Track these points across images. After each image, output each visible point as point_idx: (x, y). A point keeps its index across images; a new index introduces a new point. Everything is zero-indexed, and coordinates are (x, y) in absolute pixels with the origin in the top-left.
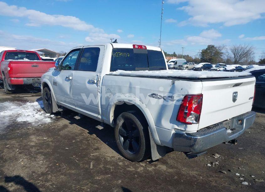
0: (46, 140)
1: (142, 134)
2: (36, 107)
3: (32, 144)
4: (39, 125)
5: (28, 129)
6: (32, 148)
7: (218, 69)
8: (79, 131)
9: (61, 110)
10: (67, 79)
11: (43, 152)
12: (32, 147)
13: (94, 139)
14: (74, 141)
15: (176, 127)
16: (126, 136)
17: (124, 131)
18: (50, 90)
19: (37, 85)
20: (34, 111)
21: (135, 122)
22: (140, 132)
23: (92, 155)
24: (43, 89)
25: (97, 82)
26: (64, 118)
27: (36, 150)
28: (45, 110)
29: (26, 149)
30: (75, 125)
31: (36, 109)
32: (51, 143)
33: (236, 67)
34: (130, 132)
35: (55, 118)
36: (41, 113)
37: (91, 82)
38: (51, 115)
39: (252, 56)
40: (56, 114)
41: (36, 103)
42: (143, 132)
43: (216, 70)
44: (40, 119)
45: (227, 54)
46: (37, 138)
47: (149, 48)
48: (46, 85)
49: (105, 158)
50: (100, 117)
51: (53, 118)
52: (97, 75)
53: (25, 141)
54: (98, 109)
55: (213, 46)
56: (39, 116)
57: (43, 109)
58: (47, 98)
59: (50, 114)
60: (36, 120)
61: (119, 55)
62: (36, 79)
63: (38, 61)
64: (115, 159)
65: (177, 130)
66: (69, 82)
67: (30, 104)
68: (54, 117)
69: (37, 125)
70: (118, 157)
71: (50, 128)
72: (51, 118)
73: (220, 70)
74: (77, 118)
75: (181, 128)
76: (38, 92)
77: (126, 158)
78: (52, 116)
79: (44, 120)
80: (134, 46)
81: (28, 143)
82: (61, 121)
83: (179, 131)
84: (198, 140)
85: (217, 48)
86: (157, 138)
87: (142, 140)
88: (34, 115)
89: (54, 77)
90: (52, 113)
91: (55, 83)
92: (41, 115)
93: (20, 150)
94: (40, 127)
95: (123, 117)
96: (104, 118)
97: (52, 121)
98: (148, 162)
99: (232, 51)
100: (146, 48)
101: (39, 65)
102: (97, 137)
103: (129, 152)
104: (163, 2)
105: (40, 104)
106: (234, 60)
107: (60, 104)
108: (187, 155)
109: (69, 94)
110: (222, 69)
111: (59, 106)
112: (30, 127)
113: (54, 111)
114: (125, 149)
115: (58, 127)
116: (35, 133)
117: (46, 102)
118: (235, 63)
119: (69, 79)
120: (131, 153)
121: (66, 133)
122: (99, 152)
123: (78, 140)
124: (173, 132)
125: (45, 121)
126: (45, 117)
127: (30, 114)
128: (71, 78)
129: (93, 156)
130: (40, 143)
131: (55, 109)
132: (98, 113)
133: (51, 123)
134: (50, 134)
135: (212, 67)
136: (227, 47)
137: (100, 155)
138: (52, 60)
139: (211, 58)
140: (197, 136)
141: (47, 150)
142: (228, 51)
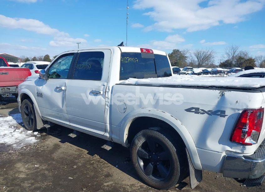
0: (38, 168)
1: (175, 157)
2: (11, 123)
3: (22, 176)
4: (23, 147)
5: (10, 154)
6: (24, 182)
7: (187, 73)
8: (76, 151)
9: (48, 126)
10: (59, 90)
11: (40, 187)
12: (23, 180)
13: (99, 161)
14: (75, 167)
15: (228, 148)
16: (148, 158)
17: (145, 152)
18: (32, 103)
19: (8, 96)
20: (11, 129)
21: (164, 141)
22: (173, 154)
23: (105, 184)
24: (22, 101)
25: (103, 93)
26: (51, 135)
27: (30, 185)
28: (24, 126)
29: (16, 185)
30: (67, 144)
31: (12, 125)
32: (46, 172)
33: (203, 70)
34: (154, 153)
35: (40, 136)
36: (20, 131)
37: (96, 93)
38: (34, 132)
39: (212, 59)
40: (41, 131)
41: (10, 118)
42: (176, 155)
43: (185, 73)
44: (21, 138)
45: (191, 58)
46: (26, 166)
47: (156, 52)
48: (25, 97)
49: (124, 189)
50: (107, 135)
51: (37, 136)
52: (104, 85)
53: (11, 173)
54: (106, 126)
55: (178, 50)
56: (20, 135)
57: (20, 124)
58: (27, 112)
59: (32, 131)
60: (16, 140)
61: (127, 60)
62: (5, 88)
63: (6, 67)
64: (137, 188)
65: (229, 153)
66: (61, 93)
67: (2, 120)
68: (38, 134)
69: (20, 147)
70: (139, 185)
71: (38, 150)
72: (35, 136)
73: (188, 73)
74: (73, 135)
75: (236, 150)
76: (8, 104)
77: (149, 186)
78: (36, 133)
79: (27, 139)
80: (142, 49)
81: (16, 176)
82: (49, 140)
83: (233, 153)
84: (258, 163)
85: (182, 52)
86: (198, 162)
87: (175, 164)
88: (12, 134)
89: (38, 87)
90: (35, 130)
91: (40, 95)
92: (21, 133)
93: (8, 187)
94: (25, 150)
95: (144, 135)
96: (113, 136)
97: (38, 140)
98: (177, 187)
99: (196, 55)
100: (153, 53)
101: (9, 72)
102: (101, 158)
103: (153, 178)
104: (128, 7)
105: (16, 119)
106: (197, 64)
107: (46, 119)
108: (238, 181)
109: (61, 107)
110: (190, 72)
111: (45, 122)
112: (13, 151)
113: (39, 128)
114: (147, 174)
115: (47, 148)
116: (21, 160)
117: (26, 116)
118: (199, 66)
119: (62, 90)
120: (157, 180)
121: (62, 155)
122: (112, 180)
123: (80, 164)
124: (224, 154)
125: (28, 141)
126: (27, 135)
127: (6, 132)
128: (63, 88)
129: (108, 186)
130: (32, 173)
131: (40, 125)
132: (105, 131)
133: (37, 143)
134: (41, 159)
135: (180, 70)
136: (190, 51)
137: (116, 183)
138: (17, 66)
139: (176, 62)
140: (259, 159)
141: (46, 184)
142: (192, 55)
